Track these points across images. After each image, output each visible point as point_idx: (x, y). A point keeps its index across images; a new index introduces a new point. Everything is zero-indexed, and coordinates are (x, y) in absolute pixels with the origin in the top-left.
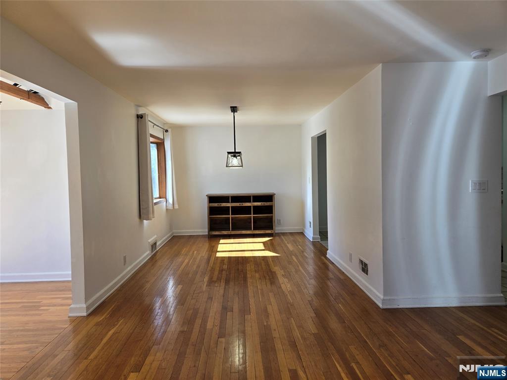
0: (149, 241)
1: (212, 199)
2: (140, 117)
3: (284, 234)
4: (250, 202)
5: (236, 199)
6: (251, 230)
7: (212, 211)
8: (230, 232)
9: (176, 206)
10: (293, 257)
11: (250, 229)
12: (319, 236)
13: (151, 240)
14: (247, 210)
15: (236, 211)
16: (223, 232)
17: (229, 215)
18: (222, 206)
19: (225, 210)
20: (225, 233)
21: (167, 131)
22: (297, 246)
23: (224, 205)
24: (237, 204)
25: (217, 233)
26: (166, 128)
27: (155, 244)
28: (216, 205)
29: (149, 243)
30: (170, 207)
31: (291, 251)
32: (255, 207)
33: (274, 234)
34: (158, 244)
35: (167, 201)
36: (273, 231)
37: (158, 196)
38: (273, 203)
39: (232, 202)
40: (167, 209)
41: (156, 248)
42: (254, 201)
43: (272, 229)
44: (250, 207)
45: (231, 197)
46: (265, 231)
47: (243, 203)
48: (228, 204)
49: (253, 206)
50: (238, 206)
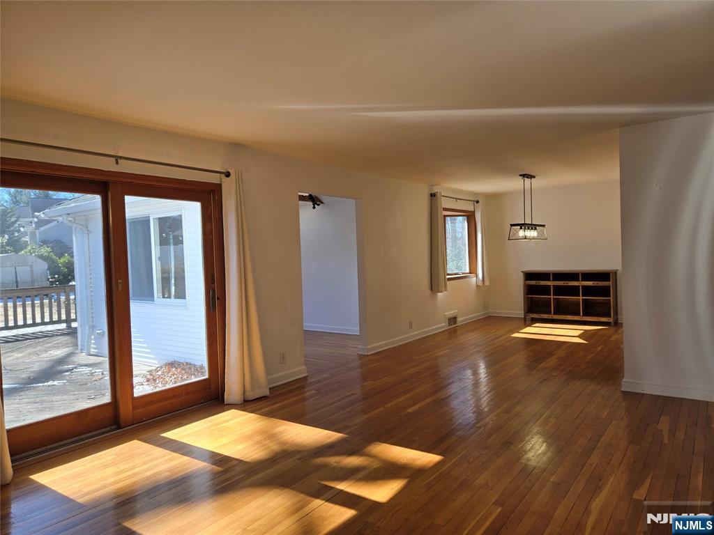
0: (446, 314)
1: (529, 276)
2: (433, 195)
4: (578, 280)
5: (559, 276)
6: (580, 315)
7: (529, 290)
8: (551, 315)
9: (487, 283)
11: (578, 314)
13: (450, 313)
14: (574, 291)
15: (559, 291)
16: (542, 315)
17: (551, 295)
18: (541, 284)
19: (545, 290)
21: (477, 202)
23: (543, 283)
24: (561, 283)
25: (535, 316)
26: (475, 199)
27: (455, 318)
28: (533, 283)
29: (445, 315)
30: (480, 283)
32: (585, 287)
33: (612, 323)
34: (459, 319)
35: (477, 276)
36: (611, 320)
37: (468, 271)
38: (610, 283)
39: (554, 280)
40: (477, 286)
41: (455, 323)
42: (583, 280)
43: (610, 316)
44: (578, 286)
45: (553, 273)
46: (598, 318)
47: (569, 282)
48: (548, 283)
49: (582, 286)
50: (561, 285)
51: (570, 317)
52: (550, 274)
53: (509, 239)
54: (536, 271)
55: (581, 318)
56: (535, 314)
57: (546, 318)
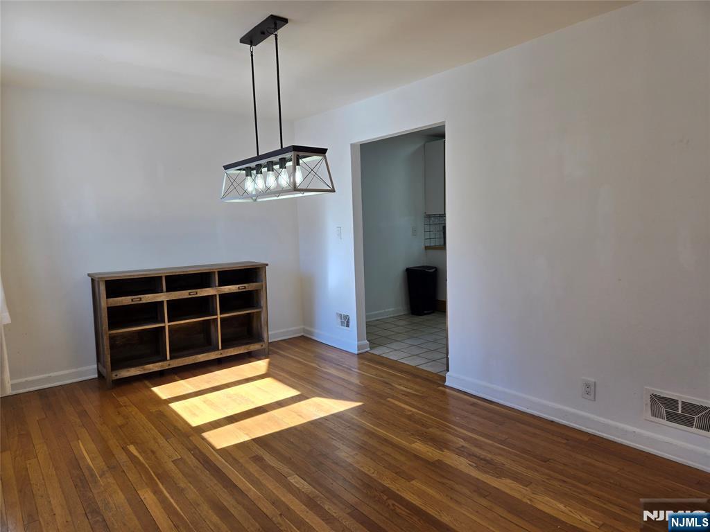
1: (116, 286)
6: (218, 349)
8: (167, 363)
9: (6, 317)
11: (214, 347)
12: (366, 342)
16: (149, 366)
17: (164, 322)
18: (144, 301)
20: (153, 366)
23: (147, 298)
24: (182, 294)
25: (134, 371)
28: (126, 300)
33: (267, 350)
38: (263, 285)
39: (169, 290)
44: (214, 297)
45: (166, 277)
46: (247, 346)
47: (198, 290)
48: (161, 296)
49: (220, 295)
50: (186, 297)
51: (202, 358)
52: (161, 277)
54: (136, 275)
55: (221, 354)
56: (133, 369)
57: (156, 369)
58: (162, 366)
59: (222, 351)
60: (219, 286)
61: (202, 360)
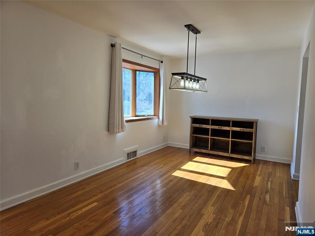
1: (195, 120)
2: (113, 46)
3: (266, 162)
4: (229, 126)
5: (216, 122)
7: (195, 131)
8: (208, 151)
10: (249, 196)
13: (130, 149)
14: (225, 134)
15: (215, 133)
16: (203, 150)
17: (209, 136)
18: (203, 127)
19: (206, 131)
20: (204, 151)
21: (163, 62)
22: (268, 181)
24: (216, 127)
25: (197, 150)
26: (161, 60)
27: (135, 152)
28: (197, 125)
29: (124, 151)
31: (253, 188)
32: (233, 132)
33: (252, 161)
34: (138, 153)
35: (159, 118)
36: (251, 158)
37: (153, 114)
38: (253, 130)
39: (212, 125)
40: (159, 125)
41: (136, 156)
42: (233, 126)
43: (251, 156)
44: (229, 131)
45: (211, 120)
46: (242, 156)
47: (222, 127)
48: (208, 126)
49: (232, 131)
50: (217, 128)
51: (221, 154)
52: (209, 119)
53: (170, 88)
54: (200, 117)
55: (229, 155)
56: (197, 149)
57: (204, 152)
58: (206, 152)
59: (230, 154)
60: (232, 127)
61: (221, 155)
